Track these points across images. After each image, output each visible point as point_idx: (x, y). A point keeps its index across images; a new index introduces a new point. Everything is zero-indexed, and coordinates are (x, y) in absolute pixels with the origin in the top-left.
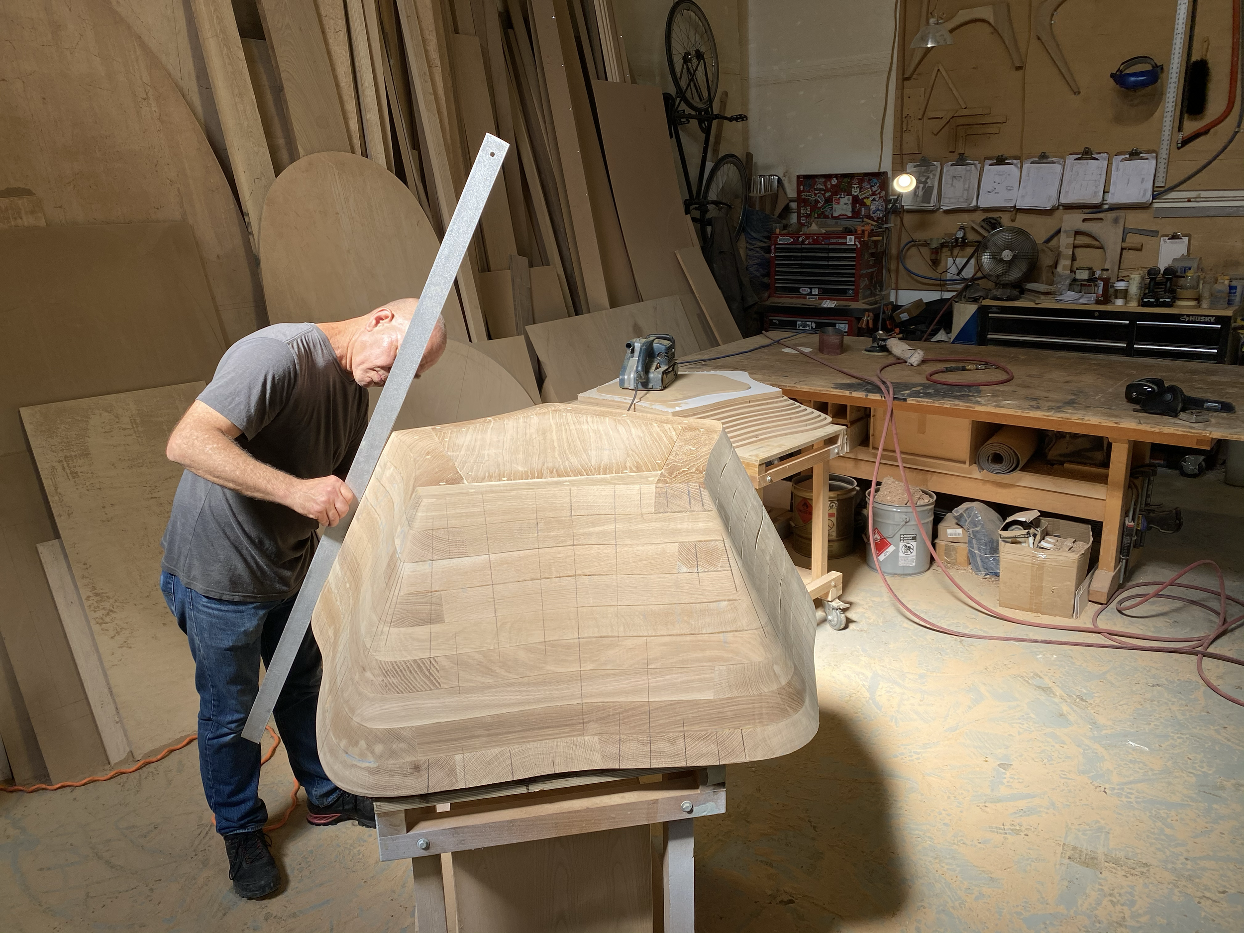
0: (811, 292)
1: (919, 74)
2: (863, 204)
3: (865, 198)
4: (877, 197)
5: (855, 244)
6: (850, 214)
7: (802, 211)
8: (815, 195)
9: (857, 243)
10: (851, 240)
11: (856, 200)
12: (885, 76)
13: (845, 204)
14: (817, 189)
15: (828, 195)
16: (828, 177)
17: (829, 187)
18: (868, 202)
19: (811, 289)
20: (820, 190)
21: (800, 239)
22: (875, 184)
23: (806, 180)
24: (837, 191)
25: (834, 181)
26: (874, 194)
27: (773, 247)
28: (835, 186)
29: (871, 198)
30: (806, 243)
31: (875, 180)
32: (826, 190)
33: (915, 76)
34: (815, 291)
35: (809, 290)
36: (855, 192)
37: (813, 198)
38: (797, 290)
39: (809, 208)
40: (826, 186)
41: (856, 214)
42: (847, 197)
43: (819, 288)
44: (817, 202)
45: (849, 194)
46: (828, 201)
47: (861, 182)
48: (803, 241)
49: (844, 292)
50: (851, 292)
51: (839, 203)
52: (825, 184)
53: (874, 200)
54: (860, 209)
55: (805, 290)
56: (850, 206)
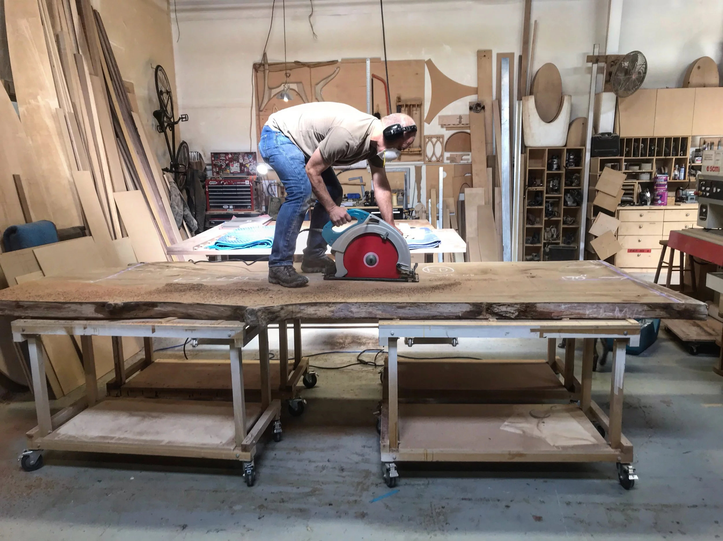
0: (229, 207)
1: (266, 110)
2: (245, 166)
3: (246, 164)
4: (252, 164)
5: (250, 184)
6: (239, 171)
7: (214, 170)
8: (221, 162)
9: (251, 184)
10: (247, 182)
11: (241, 165)
12: (250, 109)
13: (236, 167)
14: (221, 160)
15: (227, 162)
16: (227, 154)
17: (227, 158)
18: (248, 166)
19: (229, 206)
20: (223, 160)
21: (221, 182)
22: (251, 158)
23: (216, 155)
24: (232, 160)
25: (230, 156)
26: (250, 162)
27: (207, 186)
28: (231, 158)
29: (249, 164)
30: (225, 184)
31: (250, 156)
32: (226, 160)
33: (265, 110)
34: (231, 207)
35: (228, 207)
36: (241, 161)
37: (219, 164)
38: (222, 207)
39: (217, 169)
40: (226, 158)
41: (242, 171)
42: (237, 163)
43: (233, 206)
44: (221, 165)
45: (238, 162)
46: (228, 165)
47: (243, 157)
48: (223, 184)
49: (246, 206)
50: (249, 207)
51: (233, 166)
52: (225, 157)
53: (251, 165)
54: (244, 169)
55: (225, 207)
56: (239, 168)
